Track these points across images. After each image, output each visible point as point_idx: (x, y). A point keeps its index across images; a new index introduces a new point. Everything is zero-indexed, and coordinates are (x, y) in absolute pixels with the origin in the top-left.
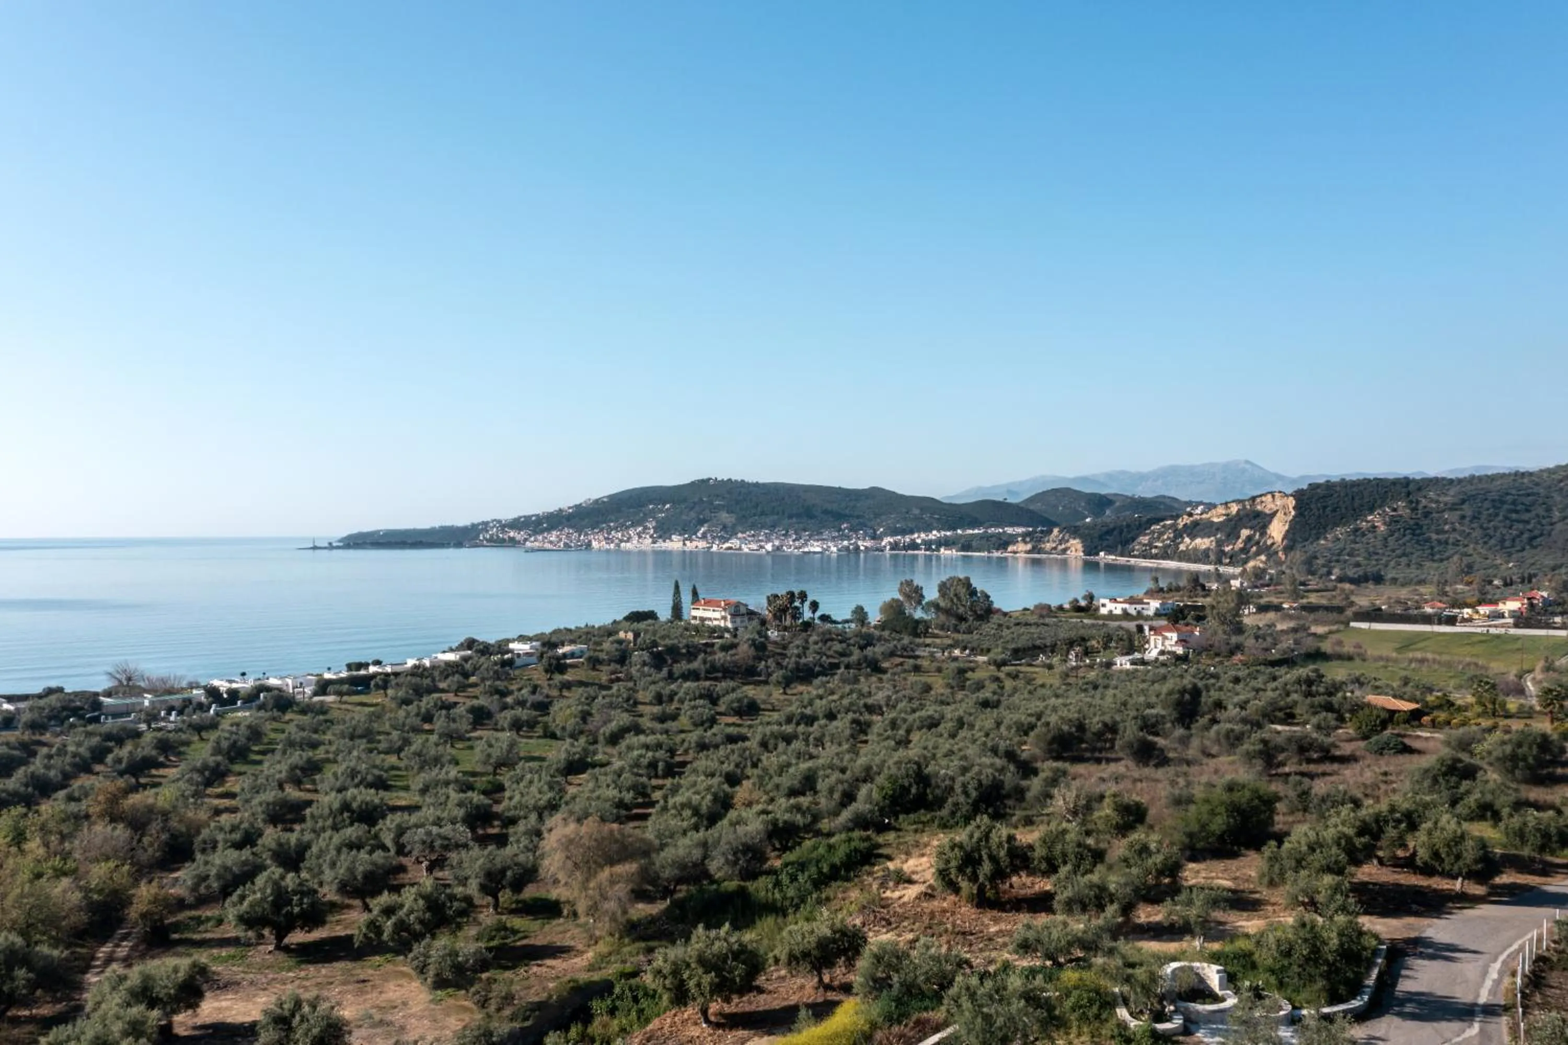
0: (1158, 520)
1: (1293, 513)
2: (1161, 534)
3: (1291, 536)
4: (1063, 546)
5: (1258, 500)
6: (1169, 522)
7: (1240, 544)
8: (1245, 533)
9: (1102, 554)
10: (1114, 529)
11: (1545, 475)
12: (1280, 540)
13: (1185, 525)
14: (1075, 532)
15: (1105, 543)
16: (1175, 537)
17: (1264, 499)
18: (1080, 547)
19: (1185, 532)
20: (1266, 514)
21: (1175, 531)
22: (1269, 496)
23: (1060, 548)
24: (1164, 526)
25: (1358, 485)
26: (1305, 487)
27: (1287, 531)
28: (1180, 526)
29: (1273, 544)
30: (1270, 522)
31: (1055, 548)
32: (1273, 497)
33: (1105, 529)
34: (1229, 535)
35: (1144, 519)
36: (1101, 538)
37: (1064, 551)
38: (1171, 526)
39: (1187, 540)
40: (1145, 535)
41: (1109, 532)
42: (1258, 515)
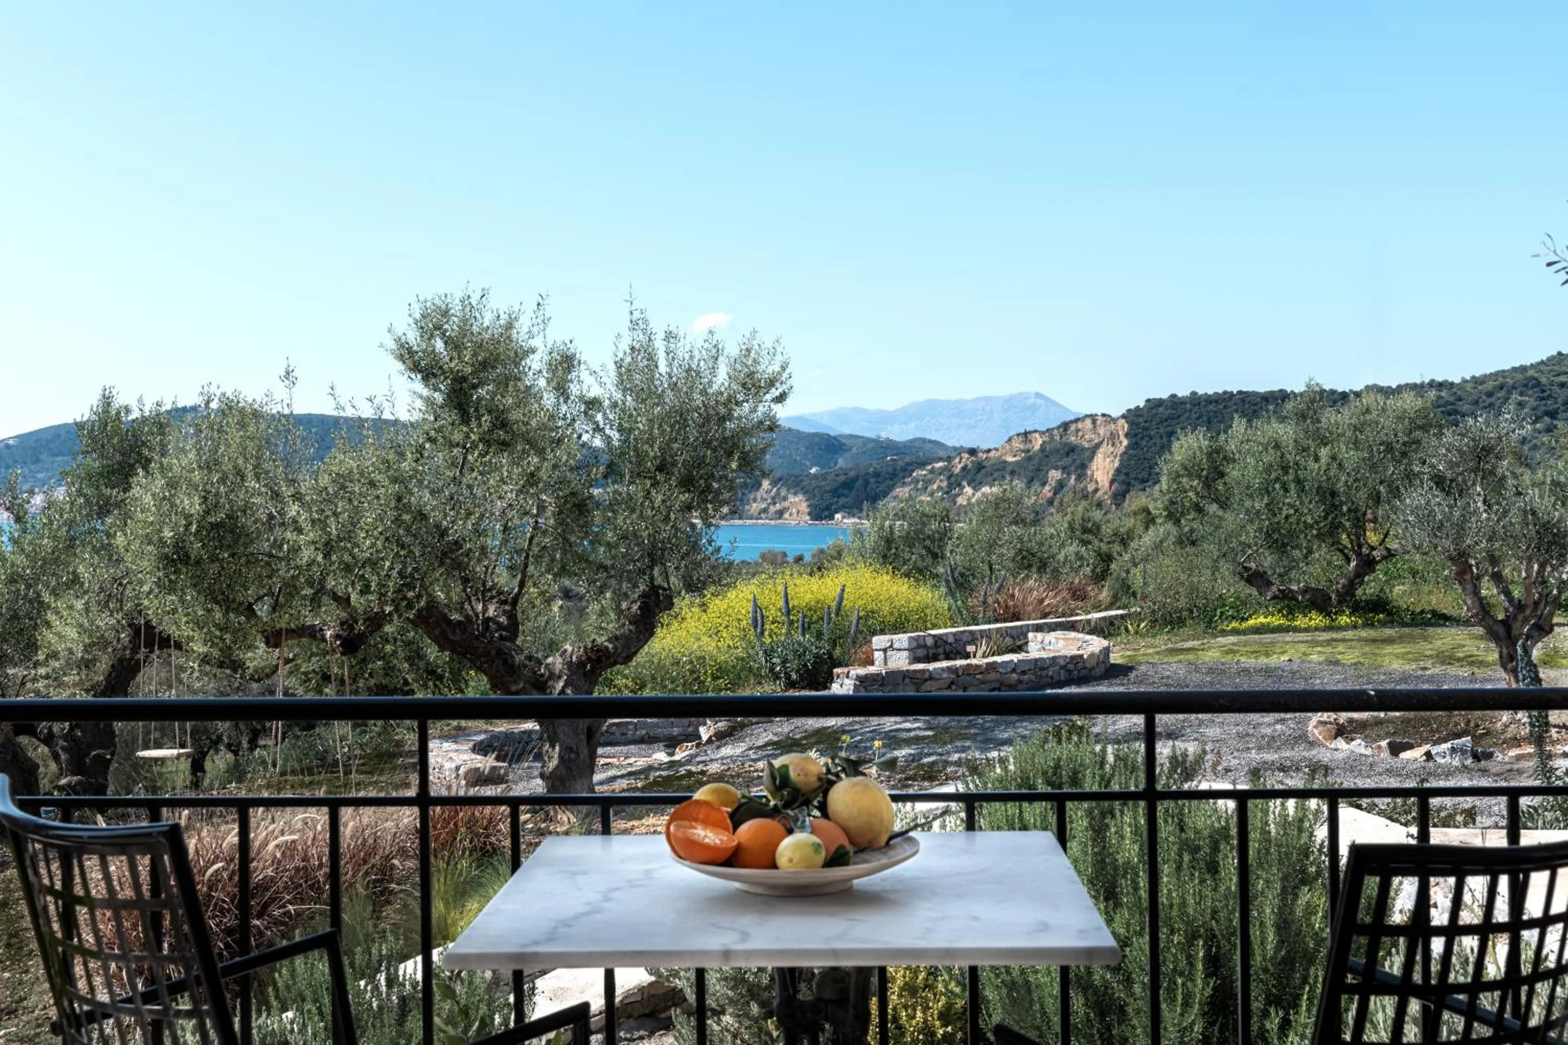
0: (922, 465)
1: (1125, 442)
2: (928, 482)
3: (1122, 477)
4: (778, 507)
5: (1073, 427)
6: (940, 464)
7: (1047, 491)
8: (1055, 475)
9: (838, 516)
10: (857, 478)
11: (1469, 387)
12: (1107, 484)
13: (964, 468)
14: (796, 483)
15: (842, 501)
16: (950, 487)
17: (1080, 425)
18: (804, 507)
19: (963, 478)
20: (1083, 449)
21: (949, 478)
22: (1088, 422)
23: (772, 509)
24: (932, 471)
25: (1216, 402)
26: (1142, 405)
27: (1118, 471)
28: (957, 470)
29: (1096, 490)
30: (1091, 459)
31: (765, 510)
32: (1094, 422)
33: (842, 478)
34: (1030, 481)
35: (901, 463)
36: (835, 492)
37: (780, 514)
38: (942, 471)
39: (968, 490)
40: (904, 484)
41: (848, 485)
42: (1072, 450)
